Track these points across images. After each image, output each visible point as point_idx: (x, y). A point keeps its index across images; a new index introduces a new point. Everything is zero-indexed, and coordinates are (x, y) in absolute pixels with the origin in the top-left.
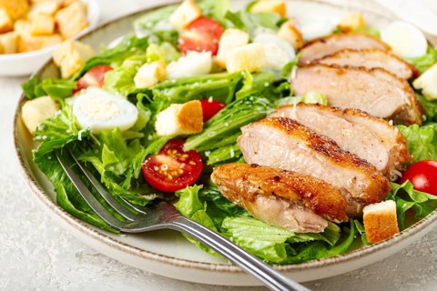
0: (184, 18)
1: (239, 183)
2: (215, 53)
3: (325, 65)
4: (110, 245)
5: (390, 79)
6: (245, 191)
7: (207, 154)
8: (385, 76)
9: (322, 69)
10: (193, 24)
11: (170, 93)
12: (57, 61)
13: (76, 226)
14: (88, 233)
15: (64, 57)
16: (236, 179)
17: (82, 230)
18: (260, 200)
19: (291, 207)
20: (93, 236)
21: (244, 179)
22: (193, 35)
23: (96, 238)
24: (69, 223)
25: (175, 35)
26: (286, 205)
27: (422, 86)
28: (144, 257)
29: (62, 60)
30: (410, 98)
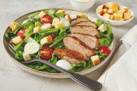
0: (42, 15)
1: (59, 53)
2: (51, 24)
3: (78, 25)
4: (35, 71)
5: (93, 28)
6: (61, 55)
7: (55, 48)
8: (92, 28)
9: (77, 26)
10: (44, 17)
11: (43, 34)
12: (10, 27)
13: (26, 68)
14: (29, 69)
15: (12, 26)
16: (59, 52)
17: (28, 68)
18: (64, 57)
19: (71, 58)
20: (31, 70)
21: (60, 52)
22: (44, 19)
23: (32, 70)
24: (24, 67)
25: (39, 19)
26: (70, 58)
27: (100, 29)
28: (44, 73)
29: (12, 27)
30: (98, 32)
